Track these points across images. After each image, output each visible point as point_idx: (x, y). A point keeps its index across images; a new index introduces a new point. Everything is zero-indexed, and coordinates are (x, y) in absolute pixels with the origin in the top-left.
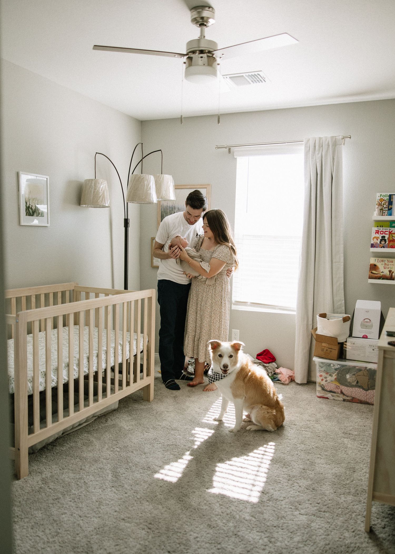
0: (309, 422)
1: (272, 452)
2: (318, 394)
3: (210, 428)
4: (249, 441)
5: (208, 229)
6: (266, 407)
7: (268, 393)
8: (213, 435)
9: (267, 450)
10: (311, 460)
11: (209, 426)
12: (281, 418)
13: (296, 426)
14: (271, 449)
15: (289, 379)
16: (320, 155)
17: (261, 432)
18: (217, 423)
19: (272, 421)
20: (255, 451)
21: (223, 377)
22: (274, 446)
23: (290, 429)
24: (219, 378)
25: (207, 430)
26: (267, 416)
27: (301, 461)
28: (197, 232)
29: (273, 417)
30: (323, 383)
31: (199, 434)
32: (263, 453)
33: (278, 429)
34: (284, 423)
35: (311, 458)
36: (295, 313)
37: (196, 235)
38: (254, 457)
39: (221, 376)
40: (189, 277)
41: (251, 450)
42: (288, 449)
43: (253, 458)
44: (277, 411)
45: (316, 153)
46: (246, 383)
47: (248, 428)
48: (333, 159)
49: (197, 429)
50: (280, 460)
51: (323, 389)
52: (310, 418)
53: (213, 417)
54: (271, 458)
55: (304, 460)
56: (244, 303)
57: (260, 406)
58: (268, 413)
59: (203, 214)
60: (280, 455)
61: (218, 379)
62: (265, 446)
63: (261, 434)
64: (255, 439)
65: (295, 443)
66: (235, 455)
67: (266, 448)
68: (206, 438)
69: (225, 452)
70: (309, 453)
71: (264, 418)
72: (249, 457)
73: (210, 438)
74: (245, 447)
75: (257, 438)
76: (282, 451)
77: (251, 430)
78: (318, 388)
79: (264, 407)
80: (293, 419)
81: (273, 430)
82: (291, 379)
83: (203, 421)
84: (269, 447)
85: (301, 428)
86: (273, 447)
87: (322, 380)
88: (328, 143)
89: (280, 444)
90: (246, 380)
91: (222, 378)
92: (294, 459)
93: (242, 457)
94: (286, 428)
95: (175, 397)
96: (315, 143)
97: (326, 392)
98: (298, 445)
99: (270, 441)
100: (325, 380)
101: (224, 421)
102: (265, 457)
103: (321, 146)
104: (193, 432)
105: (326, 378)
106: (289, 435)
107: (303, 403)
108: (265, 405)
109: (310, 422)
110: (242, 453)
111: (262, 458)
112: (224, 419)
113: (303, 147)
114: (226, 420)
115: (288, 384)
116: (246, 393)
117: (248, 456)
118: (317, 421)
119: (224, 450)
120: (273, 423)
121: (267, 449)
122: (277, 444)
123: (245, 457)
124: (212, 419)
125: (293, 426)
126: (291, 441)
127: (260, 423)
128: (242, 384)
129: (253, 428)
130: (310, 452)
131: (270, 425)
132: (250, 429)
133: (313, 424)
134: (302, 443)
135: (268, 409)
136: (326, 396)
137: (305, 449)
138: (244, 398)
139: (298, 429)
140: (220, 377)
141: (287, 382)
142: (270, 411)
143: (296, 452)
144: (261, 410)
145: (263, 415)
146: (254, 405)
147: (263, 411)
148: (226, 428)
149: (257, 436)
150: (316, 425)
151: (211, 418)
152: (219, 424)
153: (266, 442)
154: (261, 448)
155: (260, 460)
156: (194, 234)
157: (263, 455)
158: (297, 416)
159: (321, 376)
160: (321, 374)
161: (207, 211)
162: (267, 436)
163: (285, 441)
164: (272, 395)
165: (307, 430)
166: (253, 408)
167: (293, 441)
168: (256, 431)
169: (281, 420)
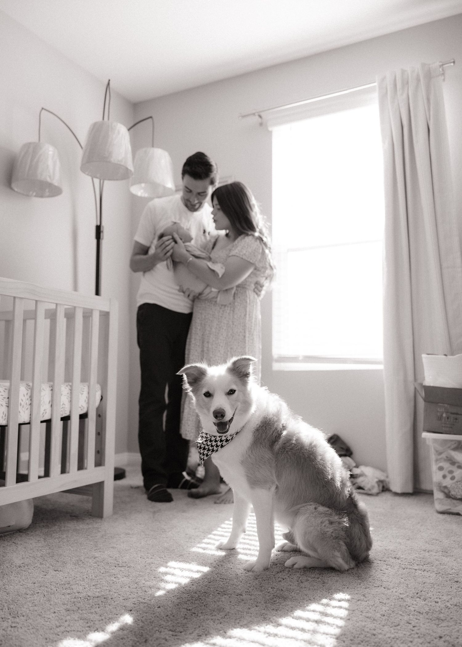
0: (427, 554)
1: (342, 615)
2: (439, 507)
3: (203, 564)
4: (288, 590)
5: (221, 214)
6: (327, 509)
7: (330, 477)
8: (205, 576)
9: (329, 610)
10: (448, 638)
11: (201, 560)
12: (363, 537)
13: (399, 561)
14: (340, 607)
15: (379, 486)
16: (405, 96)
17: (317, 571)
18: (223, 553)
19: (342, 543)
20: (298, 613)
21: (224, 443)
22: (348, 601)
23: (385, 567)
24: (217, 446)
25: (195, 567)
26: (330, 530)
27: (421, 641)
28: (204, 227)
29: (343, 533)
30: (447, 482)
31: (173, 574)
32: (317, 617)
33: (357, 565)
34: (372, 554)
35: (447, 632)
36: (381, 367)
37: (202, 232)
38: (293, 628)
39: (221, 441)
40: (189, 296)
41: (288, 612)
42: (384, 608)
43: (291, 631)
44: (351, 521)
45: (399, 93)
46: (278, 453)
47: (288, 563)
48: (428, 100)
49: (172, 564)
50: (362, 636)
51: (448, 496)
52: (427, 545)
53: (217, 543)
54: (337, 631)
55: (428, 639)
56: (294, 359)
57: (314, 507)
58: (331, 523)
59: (211, 190)
60: (363, 624)
61: (215, 448)
62: (324, 601)
63: (317, 576)
64: (302, 585)
65: (401, 596)
66: (245, 622)
67: (327, 605)
68: (185, 581)
69: (222, 614)
70: (438, 619)
71: (323, 536)
72: (280, 628)
73: (194, 582)
74: (274, 603)
75: (306, 584)
76: (368, 615)
77: (296, 566)
78: (438, 495)
79: (321, 509)
80: (391, 548)
81: (346, 567)
82: (383, 487)
83: (194, 549)
84: (334, 603)
85: (411, 564)
86: (345, 605)
87: (444, 477)
88: (418, 75)
89: (362, 597)
90: (277, 447)
91: (222, 446)
92: (401, 635)
93: (262, 629)
94: (375, 564)
95: (154, 513)
96: (395, 80)
97: (455, 501)
98: (408, 600)
99: (338, 591)
100: (449, 476)
101: (239, 550)
102: (322, 628)
103: (405, 83)
104: (162, 569)
105: (451, 472)
106: (384, 579)
107: (410, 522)
108: (323, 505)
109: (431, 553)
110: (265, 619)
111: (314, 632)
112: (239, 547)
113: (376, 96)
114: (243, 549)
115: (377, 494)
116: (279, 476)
117: (279, 625)
118: (445, 552)
119: (220, 610)
120: (344, 548)
121: (328, 608)
122: (356, 597)
123: (270, 628)
124: (213, 547)
125: (393, 560)
126: (389, 592)
127: (315, 550)
128: (268, 455)
129: (300, 561)
130: (442, 616)
131: (337, 554)
132: (294, 565)
133: (437, 557)
134: (418, 595)
135: (331, 515)
136: (455, 510)
137: (427, 609)
138: (273, 489)
139: (403, 566)
140: (219, 443)
141: (376, 490)
142: (336, 518)
143: (406, 618)
144: (315, 517)
145: (319, 528)
146: (299, 506)
147: (319, 520)
148: (241, 562)
149: (307, 580)
150: (445, 560)
151: (214, 544)
152: (225, 556)
153: (329, 592)
154: (314, 606)
155: (307, 636)
156: (199, 230)
157: (317, 622)
158: (400, 543)
159: (441, 469)
160: (441, 464)
161: (217, 185)
162: (332, 579)
163: (374, 591)
164: (338, 484)
165: (425, 567)
166: (296, 513)
167: (395, 590)
168: (307, 569)
169: (364, 544)
